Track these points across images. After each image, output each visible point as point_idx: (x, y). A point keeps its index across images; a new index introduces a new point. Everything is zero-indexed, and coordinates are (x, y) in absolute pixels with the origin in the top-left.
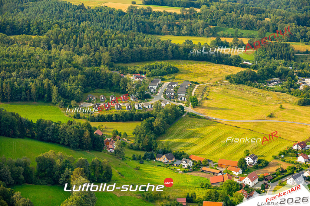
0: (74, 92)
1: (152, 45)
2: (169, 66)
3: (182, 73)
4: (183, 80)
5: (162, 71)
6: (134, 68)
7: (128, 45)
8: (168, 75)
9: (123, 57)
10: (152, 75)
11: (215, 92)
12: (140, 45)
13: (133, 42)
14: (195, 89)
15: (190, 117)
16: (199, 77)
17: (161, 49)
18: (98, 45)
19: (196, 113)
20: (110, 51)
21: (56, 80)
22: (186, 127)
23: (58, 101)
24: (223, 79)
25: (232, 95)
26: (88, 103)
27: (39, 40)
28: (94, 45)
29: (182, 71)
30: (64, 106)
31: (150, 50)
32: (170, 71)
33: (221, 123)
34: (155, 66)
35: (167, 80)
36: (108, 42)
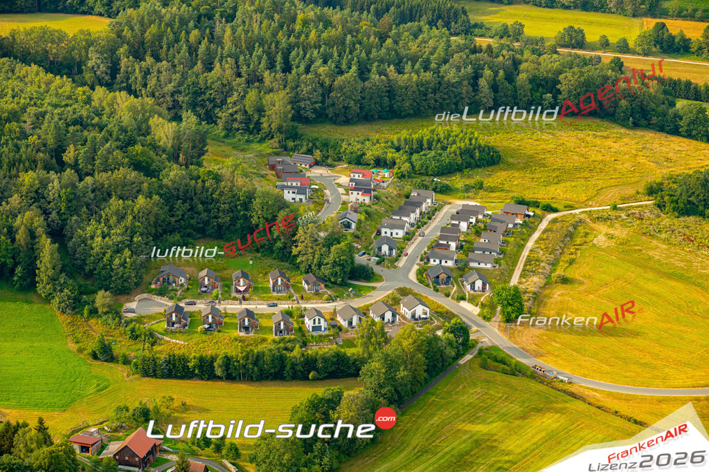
0: (111, 261)
1: (433, 65)
2: (471, 144)
3: (510, 166)
4: (508, 191)
5: (447, 161)
6: (359, 146)
7: (354, 68)
8: (466, 171)
9: (333, 105)
10: (413, 172)
11: (600, 249)
12: (392, 67)
13: (372, 56)
14: (536, 235)
15: (484, 366)
16: (563, 185)
17: (457, 79)
18: (260, 63)
19: (509, 348)
20: (293, 89)
21: (64, 214)
22: (457, 416)
23: (55, 290)
24: (638, 193)
25: (651, 264)
26: (158, 299)
27: (84, 43)
28: (248, 65)
29: (511, 160)
30: (74, 309)
31: (422, 85)
32: (472, 161)
33: (584, 400)
34: (428, 140)
35: (457, 190)
36: (293, 53)
